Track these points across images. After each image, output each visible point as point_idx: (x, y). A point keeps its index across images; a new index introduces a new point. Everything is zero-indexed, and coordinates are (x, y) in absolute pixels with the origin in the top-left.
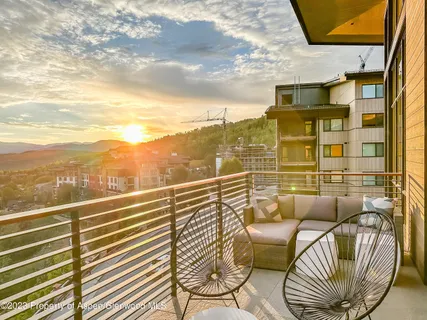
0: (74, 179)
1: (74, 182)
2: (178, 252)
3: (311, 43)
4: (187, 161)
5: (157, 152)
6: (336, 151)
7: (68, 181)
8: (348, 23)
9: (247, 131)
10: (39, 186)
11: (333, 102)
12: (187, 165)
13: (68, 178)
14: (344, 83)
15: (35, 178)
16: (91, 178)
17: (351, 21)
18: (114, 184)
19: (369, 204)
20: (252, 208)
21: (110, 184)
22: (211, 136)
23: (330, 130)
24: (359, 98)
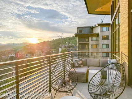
0: (14, 54)
1: (14, 56)
2: (52, 77)
3: (89, 14)
4: (50, 49)
5: (41, 46)
6: (95, 47)
7: (12, 55)
8: (100, 8)
9: (68, 40)
10: (3, 57)
11: (94, 32)
12: (50, 50)
13: (12, 54)
14: (97, 26)
15: (2, 54)
16: (20, 54)
17: (101, 7)
18: (27, 56)
19: (110, 61)
20: (74, 63)
21: (26, 56)
22: (58, 42)
23: (93, 40)
24: (102, 31)
